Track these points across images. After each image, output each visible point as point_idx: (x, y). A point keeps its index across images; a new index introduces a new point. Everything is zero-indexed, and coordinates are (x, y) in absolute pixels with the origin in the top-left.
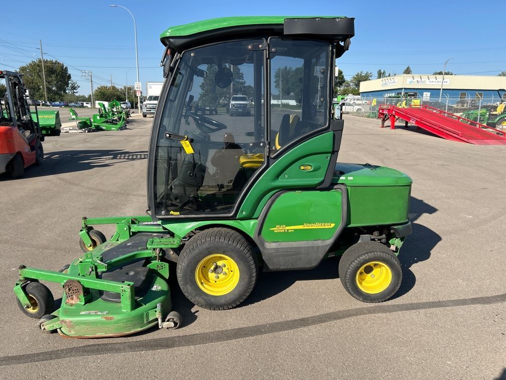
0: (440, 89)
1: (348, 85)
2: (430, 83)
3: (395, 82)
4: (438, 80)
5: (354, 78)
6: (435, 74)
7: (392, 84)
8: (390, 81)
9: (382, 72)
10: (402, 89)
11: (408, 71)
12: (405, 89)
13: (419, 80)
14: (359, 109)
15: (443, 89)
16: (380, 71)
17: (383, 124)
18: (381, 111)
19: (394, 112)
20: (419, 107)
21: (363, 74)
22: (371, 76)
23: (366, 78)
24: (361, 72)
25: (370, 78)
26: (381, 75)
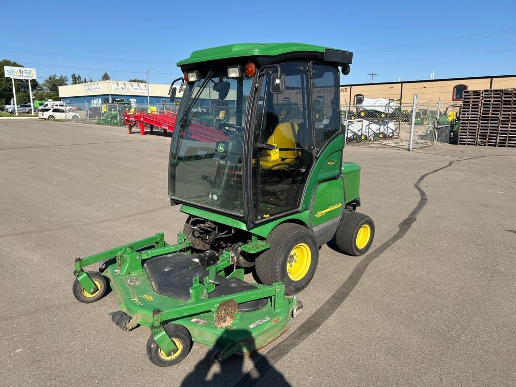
0: (147, 96)
1: (42, 89)
2: (134, 90)
3: (100, 88)
4: (141, 87)
5: (46, 81)
6: (131, 81)
7: (97, 90)
8: (94, 86)
9: (77, 76)
10: (108, 95)
11: (106, 78)
12: (111, 95)
13: (124, 86)
14: (74, 116)
15: (150, 97)
16: (74, 75)
17: (130, 131)
18: (126, 118)
19: (142, 119)
20: (156, 113)
21: (57, 78)
22: (66, 80)
23: (62, 82)
24: (55, 76)
25: (67, 83)
26: (76, 80)
